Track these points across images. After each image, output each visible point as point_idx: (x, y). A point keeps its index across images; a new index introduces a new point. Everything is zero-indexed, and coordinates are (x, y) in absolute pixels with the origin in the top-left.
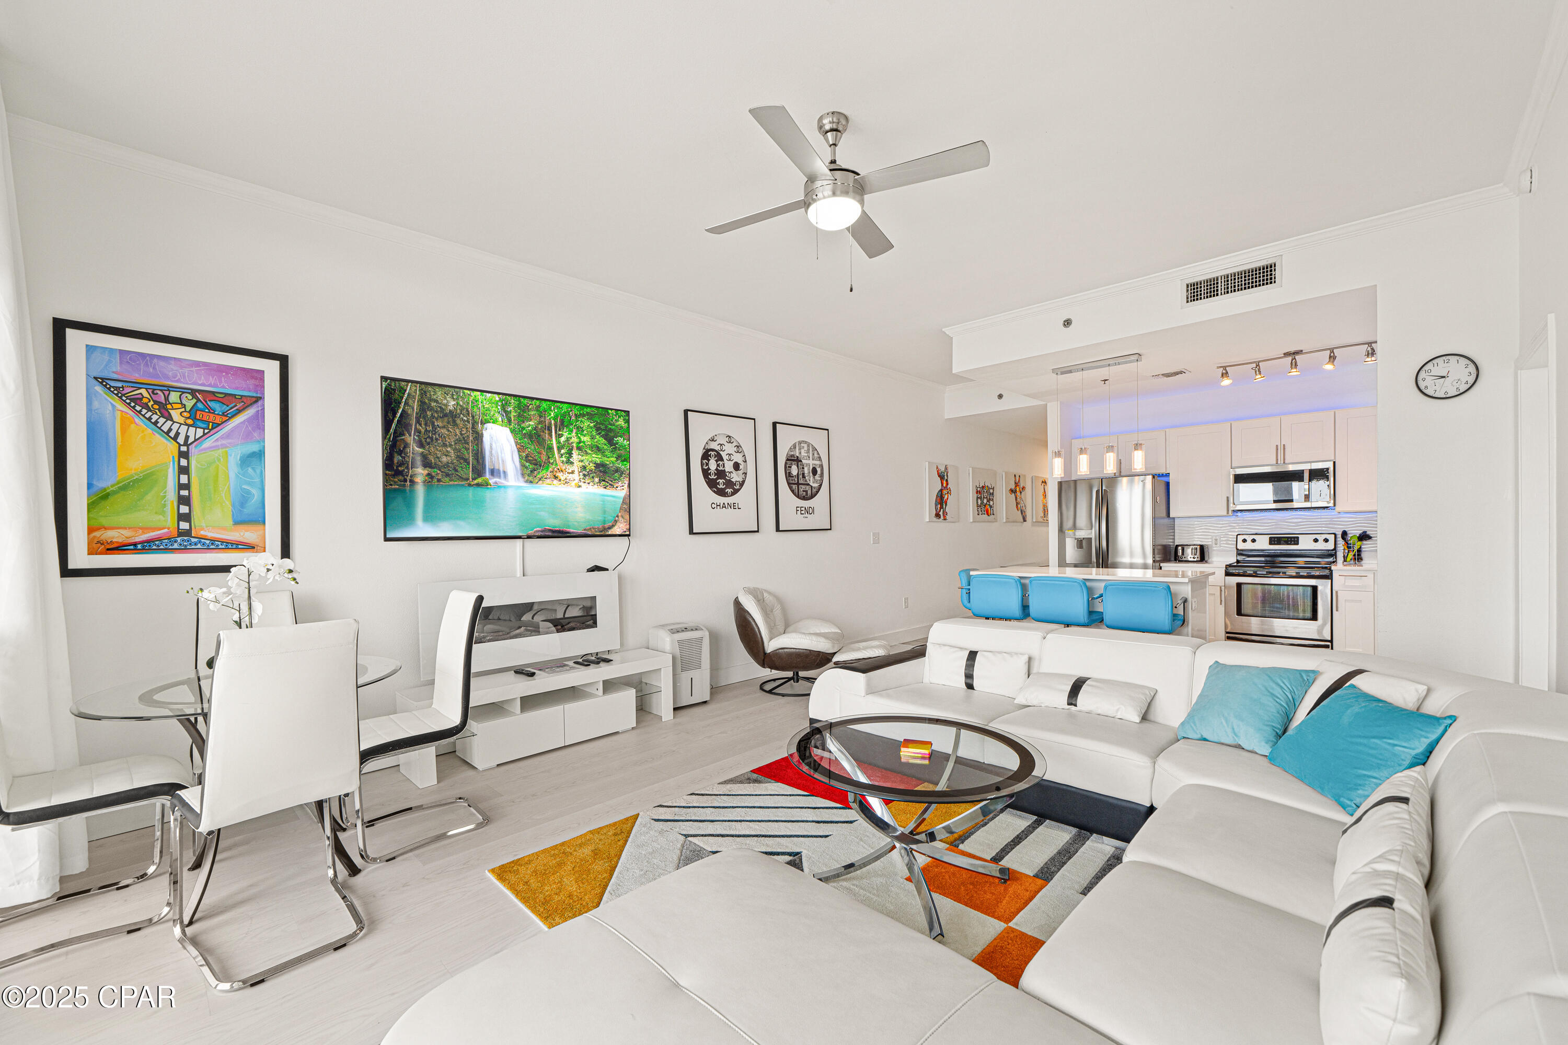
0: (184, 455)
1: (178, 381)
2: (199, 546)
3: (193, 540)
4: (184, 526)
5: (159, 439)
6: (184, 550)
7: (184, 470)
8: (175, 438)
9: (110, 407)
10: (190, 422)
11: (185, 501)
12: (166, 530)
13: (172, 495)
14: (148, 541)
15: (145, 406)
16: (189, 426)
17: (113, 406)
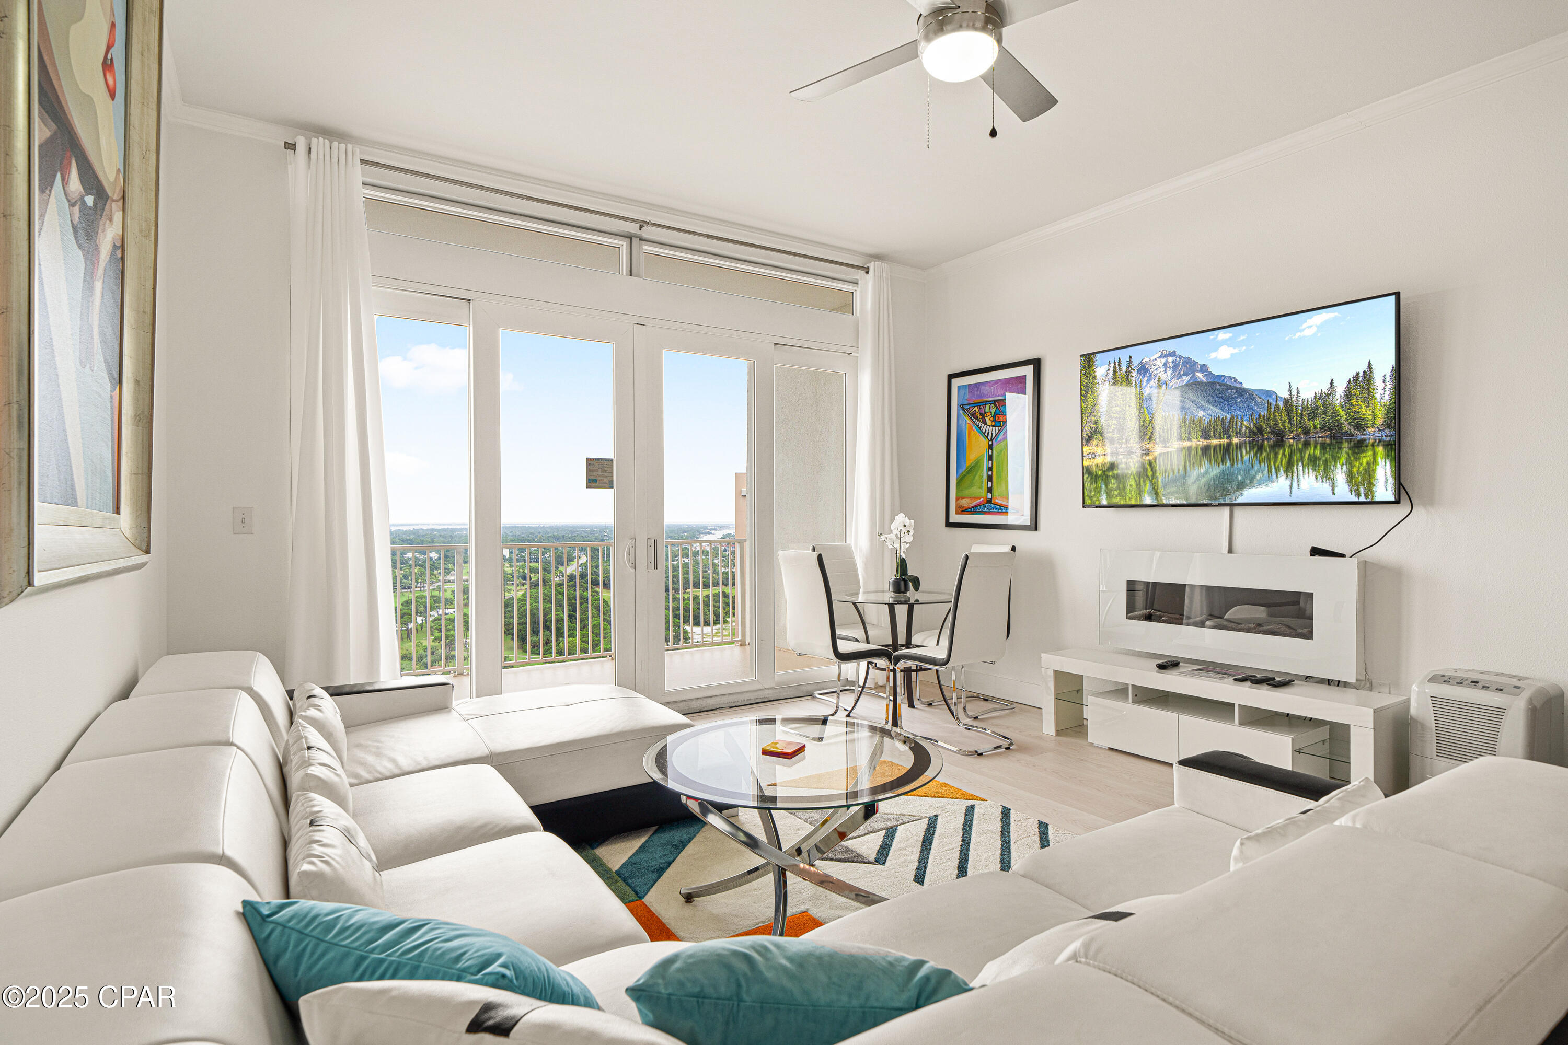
0: (991, 447)
1: (989, 397)
2: (995, 510)
3: (993, 506)
4: (989, 496)
5: (982, 438)
6: (989, 513)
7: (990, 458)
8: (987, 437)
9: (964, 422)
10: (993, 423)
11: (990, 478)
12: (982, 499)
13: (985, 477)
14: (976, 506)
15: (977, 419)
16: (993, 426)
17: (966, 421)
